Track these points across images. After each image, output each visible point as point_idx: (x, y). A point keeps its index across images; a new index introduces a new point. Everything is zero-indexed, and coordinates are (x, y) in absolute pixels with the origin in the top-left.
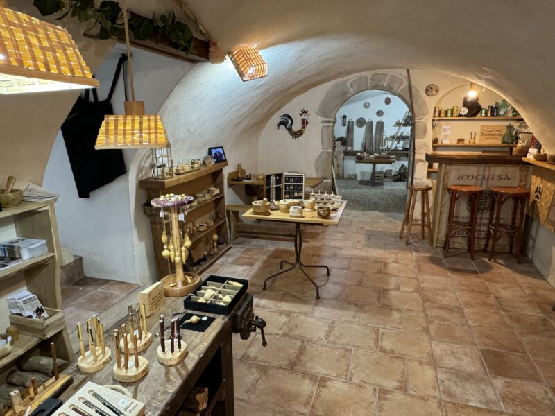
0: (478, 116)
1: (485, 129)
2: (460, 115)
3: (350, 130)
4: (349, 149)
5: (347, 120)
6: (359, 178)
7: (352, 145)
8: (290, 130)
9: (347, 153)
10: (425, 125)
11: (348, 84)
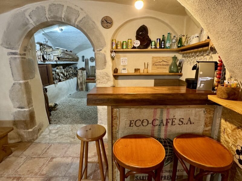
0: (149, 49)
1: (155, 60)
3: (87, 64)
5: (85, 58)
10: (105, 56)
11: (27, 15)
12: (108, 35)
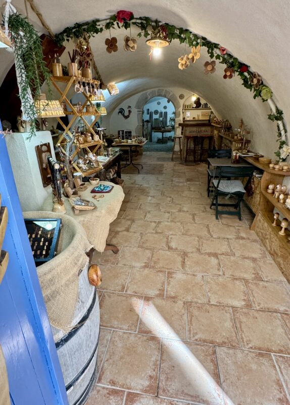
0: (200, 108)
1: (203, 113)
3: (151, 117)
5: (150, 111)
8: (124, 115)
10: (180, 112)
11: (148, 94)
12: (182, 102)
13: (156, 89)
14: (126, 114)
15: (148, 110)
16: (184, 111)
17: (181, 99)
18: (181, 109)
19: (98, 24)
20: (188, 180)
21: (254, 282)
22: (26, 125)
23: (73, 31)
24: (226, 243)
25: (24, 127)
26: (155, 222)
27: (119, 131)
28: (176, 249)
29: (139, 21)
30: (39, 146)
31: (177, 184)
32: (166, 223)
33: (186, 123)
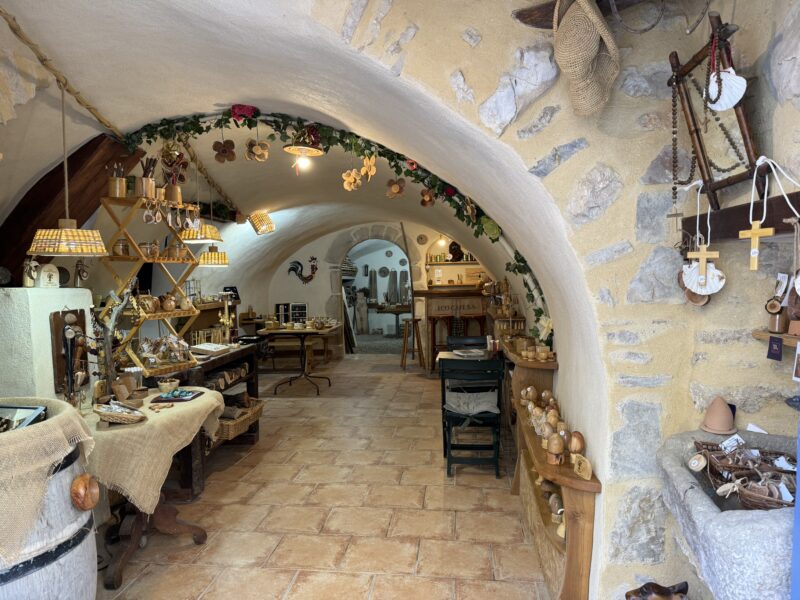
0: (462, 262)
1: (468, 271)
2: (447, 261)
3: (373, 281)
4: (373, 300)
5: (369, 270)
6: (386, 333)
7: (376, 297)
8: (300, 275)
9: (370, 306)
10: (420, 269)
11: (352, 234)
12: (423, 250)
13: (370, 226)
14: (307, 272)
15: (366, 267)
16: (428, 267)
17: (423, 244)
18: (422, 264)
19: (201, 120)
20: (422, 406)
21: (476, 582)
22: (39, 275)
23: (159, 129)
24: (450, 518)
25: (35, 277)
26: (313, 485)
27: (278, 306)
28: (338, 531)
29: (272, 119)
30: (58, 313)
31: (394, 414)
32: (337, 486)
33: (434, 290)
